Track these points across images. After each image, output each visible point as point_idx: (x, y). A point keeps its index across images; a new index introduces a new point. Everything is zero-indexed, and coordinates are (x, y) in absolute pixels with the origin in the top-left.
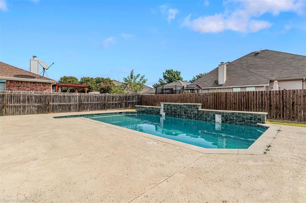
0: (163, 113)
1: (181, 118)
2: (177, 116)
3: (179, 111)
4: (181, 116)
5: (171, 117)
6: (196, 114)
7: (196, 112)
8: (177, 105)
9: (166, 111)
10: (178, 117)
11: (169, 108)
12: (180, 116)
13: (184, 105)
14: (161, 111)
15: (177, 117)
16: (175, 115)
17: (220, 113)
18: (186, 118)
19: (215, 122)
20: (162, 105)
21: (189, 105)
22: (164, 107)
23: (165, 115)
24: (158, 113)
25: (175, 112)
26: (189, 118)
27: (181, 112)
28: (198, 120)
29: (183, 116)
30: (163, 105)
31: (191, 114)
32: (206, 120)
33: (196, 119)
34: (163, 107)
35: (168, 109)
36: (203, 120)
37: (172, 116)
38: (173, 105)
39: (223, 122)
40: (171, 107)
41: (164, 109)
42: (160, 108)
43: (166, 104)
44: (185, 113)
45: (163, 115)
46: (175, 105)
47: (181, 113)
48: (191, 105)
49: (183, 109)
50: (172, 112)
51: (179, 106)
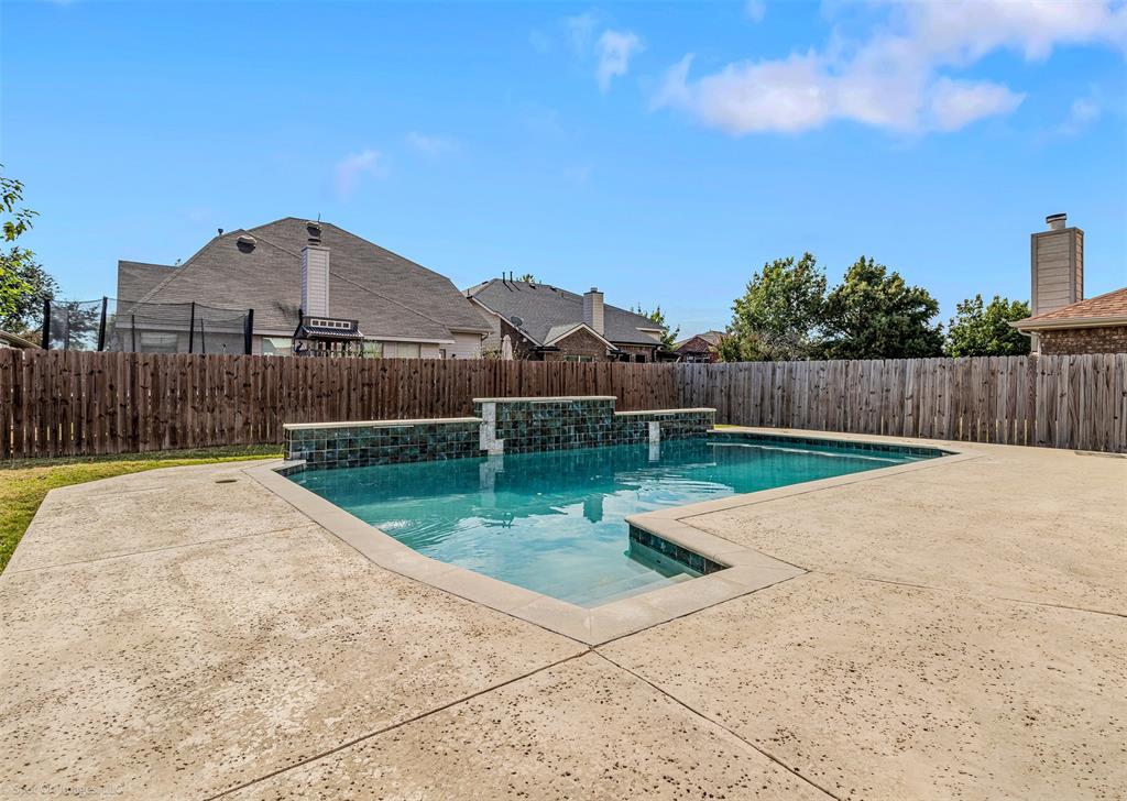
0: (491, 443)
1: (564, 448)
2: (553, 445)
3: (559, 424)
4: (565, 441)
5: (529, 451)
6: (608, 430)
7: (608, 422)
8: (551, 405)
9: (507, 432)
10: (557, 448)
11: (520, 417)
12: (563, 442)
13: (576, 402)
14: (482, 437)
15: (551, 449)
16: (544, 442)
17: (657, 419)
18: (582, 445)
19: (648, 441)
20: (489, 407)
21: (588, 401)
22: (498, 416)
23: (505, 450)
24: (468, 445)
25: (543, 433)
26: (590, 445)
27: (566, 428)
28: (614, 444)
29: (573, 439)
30: (492, 408)
31: (595, 430)
32: (631, 442)
33: (608, 444)
34: (492, 419)
35: (515, 425)
36: (625, 443)
37: (532, 447)
38: (537, 405)
39: (662, 438)
40: (530, 414)
41: (499, 425)
42: (477, 425)
43: (507, 404)
44: (578, 430)
45: (491, 453)
46: (543, 405)
47: (564, 432)
48: (595, 402)
49: (570, 416)
50: (531, 433)
51: (557, 406)
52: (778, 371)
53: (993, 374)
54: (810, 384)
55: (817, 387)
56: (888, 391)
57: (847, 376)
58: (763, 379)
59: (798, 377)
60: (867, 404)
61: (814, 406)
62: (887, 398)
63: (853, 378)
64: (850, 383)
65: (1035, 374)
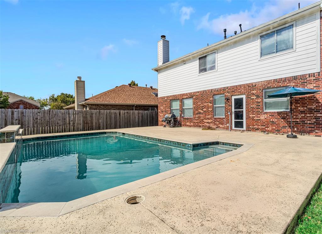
52: (15, 113)
53: (92, 114)
54: (33, 118)
55: (37, 119)
56: (65, 119)
57: (50, 115)
58: (6, 116)
59: (27, 115)
60: (58, 123)
61: (36, 126)
62: (65, 121)
63: (52, 115)
64: (51, 117)
65: (100, 114)
